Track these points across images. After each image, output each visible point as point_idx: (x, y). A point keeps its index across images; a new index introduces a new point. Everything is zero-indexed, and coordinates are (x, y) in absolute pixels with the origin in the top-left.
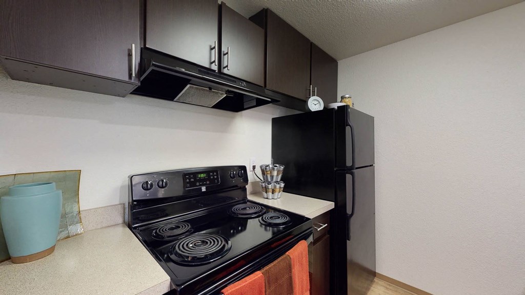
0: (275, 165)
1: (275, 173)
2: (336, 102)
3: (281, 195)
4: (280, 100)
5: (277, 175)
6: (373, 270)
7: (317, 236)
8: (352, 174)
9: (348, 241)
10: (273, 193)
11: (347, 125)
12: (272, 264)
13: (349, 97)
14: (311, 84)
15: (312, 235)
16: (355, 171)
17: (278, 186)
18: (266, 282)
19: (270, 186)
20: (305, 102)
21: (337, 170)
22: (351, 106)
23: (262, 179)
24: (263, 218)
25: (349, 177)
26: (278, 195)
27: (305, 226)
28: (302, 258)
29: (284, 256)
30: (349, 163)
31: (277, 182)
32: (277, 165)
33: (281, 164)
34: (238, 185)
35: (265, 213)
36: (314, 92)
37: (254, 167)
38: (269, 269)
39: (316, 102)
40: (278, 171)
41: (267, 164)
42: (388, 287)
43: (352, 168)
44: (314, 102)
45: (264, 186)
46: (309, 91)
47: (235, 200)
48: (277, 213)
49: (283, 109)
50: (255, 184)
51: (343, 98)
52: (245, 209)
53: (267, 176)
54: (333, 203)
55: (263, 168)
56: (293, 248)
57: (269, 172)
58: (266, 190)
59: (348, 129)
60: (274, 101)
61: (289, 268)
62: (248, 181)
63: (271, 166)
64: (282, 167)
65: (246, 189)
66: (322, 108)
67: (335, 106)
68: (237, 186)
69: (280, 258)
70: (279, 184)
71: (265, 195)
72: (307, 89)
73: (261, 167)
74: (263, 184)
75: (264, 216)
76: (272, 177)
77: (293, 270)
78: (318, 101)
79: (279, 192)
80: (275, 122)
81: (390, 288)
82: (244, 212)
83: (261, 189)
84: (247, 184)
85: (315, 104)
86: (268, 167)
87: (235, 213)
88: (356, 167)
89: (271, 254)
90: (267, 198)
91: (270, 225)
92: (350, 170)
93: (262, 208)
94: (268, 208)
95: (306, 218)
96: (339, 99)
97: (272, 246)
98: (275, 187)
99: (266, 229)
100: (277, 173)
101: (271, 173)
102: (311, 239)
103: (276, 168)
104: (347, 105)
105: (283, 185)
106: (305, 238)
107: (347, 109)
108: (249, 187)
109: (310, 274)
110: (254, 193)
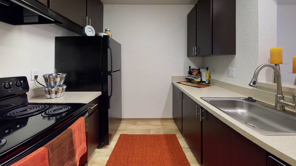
0: (58, 74)
1: (58, 80)
2: (102, 32)
3: (63, 95)
4: (63, 22)
5: (60, 81)
6: (121, 118)
7: (90, 112)
8: (111, 75)
9: (109, 109)
10: (56, 94)
11: (108, 48)
12: (55, 139)
13: (109, 31)
14: (87, 16)
15: (88, 112)
16: (112, 73)
17: (61, 88)
18: (50, 150)
19: (53, 90)
20: (83, 28)
21: (103, 74)
22: (110, 36)
23: (45, 85)
24: (46, 112)
25: (109, 77)
26: (61, 94)
27: (82, 109)
28: (81, 126)
29: (67, 130)
30: (109, 70)
31: (60, 86)
32: (60, 74)
33: (63, 72)
34: (16, 94)
35: (48, 109)
36: (89, 22)
37: (36, 77)
38: (52, 142)
39: (90, 30)
40: (61, 79)
41: (50, 74)
42: (127, 122)
43: (111, 72)
44: (89, 29)
45: (47, 90)
46: (85, 20)
47: (13, 106)
48: (60, 106)
49: (66, 31)
50: (36, 90)
51: (106, 30)
52: (26, 110)
53: (50, 83)
54: (101, 92)
55: (46, 77)
56: (74, 123)
57: (53, 79)
58: (50, 93)
59: (109, 49)
60: (56, 22)
61: (71, 135)
62: (29, 88)
63: (54, 75)
64: (65, 75)
65: (27, 95)
66: (94, 35)
67: (102, 34)
68: (14, 94)
69: (63, 133)
70: (61, 87)
71: (48, 96)
72: (84, 19)
73: (44, 76)
74: (47, 89)
75: (47, 111)
76: (55, 83)
77: (74, 135)
78: (92, 29)
79: (62, 92)
80: (58, 40)
81: (128, 122)
82: (25, 113)
83: (44, 93)
84: (28, 91)
85: (89, 31)
86: (51, 76)
87: (12, 116)
88: (113, 71)
89: (55, 133)
90: (50, 98)
91: (53, 115)
92: (110, 73)
93: (44, 106)
94: (51, 105)
95: (83, 104)
96: (104, 31)
97: (55, 128)
98: (58, 89)
99: (49, 119)
100: (60, 80)
101: (54, 80)
102: (87, 114)
103: (59, 76)
104: (108, 36)
105: (65, 87)
106: (83, 115)
107: (108, 38)
108: (29, 94)
109: (86, 133)
110: (36, 97)
